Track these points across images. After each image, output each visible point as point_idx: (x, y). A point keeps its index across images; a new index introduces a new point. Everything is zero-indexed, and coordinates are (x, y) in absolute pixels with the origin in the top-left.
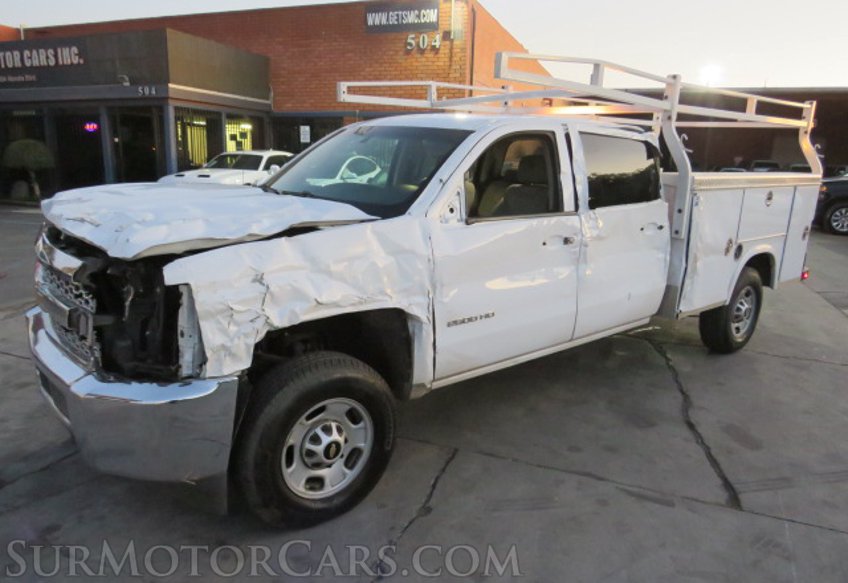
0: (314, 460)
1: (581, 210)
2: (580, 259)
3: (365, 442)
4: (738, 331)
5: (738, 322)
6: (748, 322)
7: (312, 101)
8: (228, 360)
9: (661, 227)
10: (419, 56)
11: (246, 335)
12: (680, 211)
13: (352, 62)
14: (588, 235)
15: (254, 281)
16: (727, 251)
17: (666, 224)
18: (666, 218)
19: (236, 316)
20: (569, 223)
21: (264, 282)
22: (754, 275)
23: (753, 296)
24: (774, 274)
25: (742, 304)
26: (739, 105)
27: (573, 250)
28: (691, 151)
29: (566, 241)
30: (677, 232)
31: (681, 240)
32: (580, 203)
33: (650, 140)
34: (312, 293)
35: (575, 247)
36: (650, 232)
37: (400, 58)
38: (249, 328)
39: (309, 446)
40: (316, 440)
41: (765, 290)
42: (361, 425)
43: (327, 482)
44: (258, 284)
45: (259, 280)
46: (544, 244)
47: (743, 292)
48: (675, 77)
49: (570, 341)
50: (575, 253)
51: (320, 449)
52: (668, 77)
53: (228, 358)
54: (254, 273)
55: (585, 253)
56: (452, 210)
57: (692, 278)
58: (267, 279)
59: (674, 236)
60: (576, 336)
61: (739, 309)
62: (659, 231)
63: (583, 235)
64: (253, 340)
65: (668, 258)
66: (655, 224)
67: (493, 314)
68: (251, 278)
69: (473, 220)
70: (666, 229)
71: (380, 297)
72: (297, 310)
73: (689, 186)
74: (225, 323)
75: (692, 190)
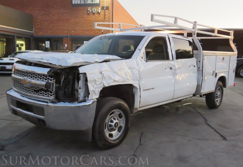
0: (111, 128)
1: (174, 60)
2: (175, 74)
3: (123, 124)
4: (217, 101)
5: (217, 98)
6: (220, 98)
7: (50, 32)
8: (94, 95)
9: (195, 66)
10: (92, 15)
11: (99, 88)
12: (200, 61)
13: (66, 17)
14: (177, 67)
15: (100, 73)
16: (213, 74)
17: (196, 65)
18: (196, 64)
19: (96, 82)
20: (172, 63)
21: (102, 73)
22: (221, 83)
23: (221, 90)
24: (226, 84)
25: (218, 92)
26: (213, 31)
27: (173, 71)
28: (202, 44)
29: (171, 68)
30: (199, 68)
31: (200, 70)
32: (174, 57)
33: (190, 40)
34: (113, 78)
35: (173, 70)
36: (192, 67)
37: (86, 16)
38: (99, 86)
39: (110, 123)
40: (112, 122)
41: (224, 88)
42: (122, 119)
43: (114, 135)
44: (101, 74)
45: (101, 73)
46: (165, 69)
47: (218, 88)
48: (195, 22)
49: (172, 99)
50: (173, 72)
51: (113, 124)
52: (194, 22)
53: (94, 94)
54: (99, 71)
55: (176, 72)
56: (142, 58)
57: (204, 82)
58: (103, 73)
59: (198, 69)
60: (174, 98)
61: (217, 94)
62: (194, 67)
63: (175, 67)
64: (100, 89)
65: (197, 76)
66: (193, 65)
67: (154, 88)
68: (99, 73)
69: (148, 61)
70: (196, 66)
71: (127, 81)
72: (110, 82)
73: (202, 54)
74: (94, 84)
75: (203, 55)
